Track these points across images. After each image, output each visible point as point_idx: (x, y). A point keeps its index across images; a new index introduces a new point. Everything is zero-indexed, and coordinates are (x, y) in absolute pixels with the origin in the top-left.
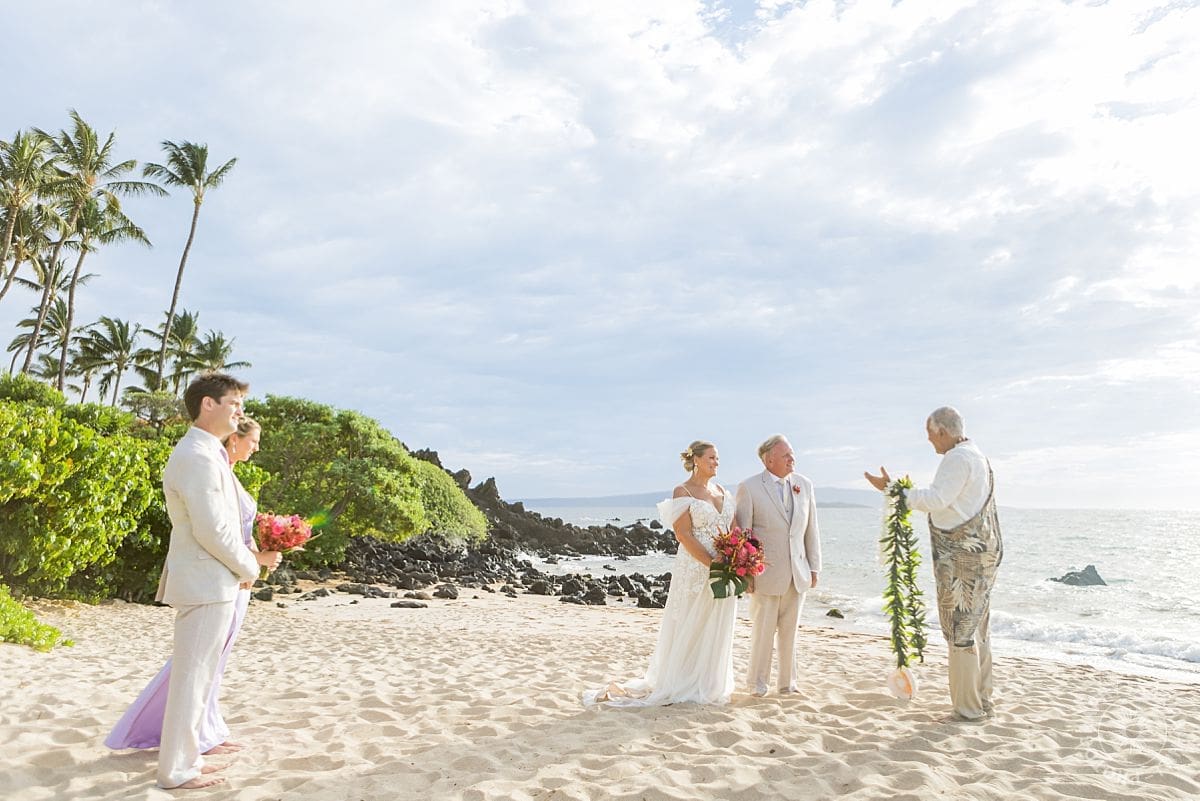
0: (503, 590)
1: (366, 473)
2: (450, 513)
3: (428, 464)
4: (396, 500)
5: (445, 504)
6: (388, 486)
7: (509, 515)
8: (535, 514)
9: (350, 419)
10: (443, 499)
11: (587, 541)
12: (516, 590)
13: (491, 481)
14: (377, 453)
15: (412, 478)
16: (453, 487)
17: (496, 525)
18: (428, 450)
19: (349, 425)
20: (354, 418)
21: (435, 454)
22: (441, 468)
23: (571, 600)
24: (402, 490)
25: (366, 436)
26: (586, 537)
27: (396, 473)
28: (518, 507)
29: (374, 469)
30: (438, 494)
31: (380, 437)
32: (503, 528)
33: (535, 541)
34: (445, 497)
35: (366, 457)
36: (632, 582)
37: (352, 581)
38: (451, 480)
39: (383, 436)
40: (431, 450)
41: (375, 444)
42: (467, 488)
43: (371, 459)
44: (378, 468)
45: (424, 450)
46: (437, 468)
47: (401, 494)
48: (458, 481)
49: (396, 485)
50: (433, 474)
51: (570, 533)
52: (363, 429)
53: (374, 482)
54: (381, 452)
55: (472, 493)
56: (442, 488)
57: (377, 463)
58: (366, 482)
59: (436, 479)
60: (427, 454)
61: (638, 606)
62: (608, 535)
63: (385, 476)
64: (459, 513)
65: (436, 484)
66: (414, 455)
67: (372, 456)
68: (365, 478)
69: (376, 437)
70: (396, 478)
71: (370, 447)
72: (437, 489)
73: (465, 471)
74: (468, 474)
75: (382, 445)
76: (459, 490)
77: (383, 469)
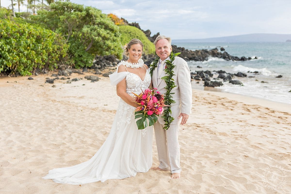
1: (96, 31)
3: (134, 28)
4: (109, 43)
6: (105, 37)
11: (193, 56)
13: (158, 34)
15: (115, 34)
16: (144, 36)
20: (90, 9)
21: (138, 24)
22: (140, 29)
24: (111, 38)
25: (96, 16)
26: (193, 54)
27: (108, 31)
35: (96, 24)
38: (143, 34)
39: (103, 16)
40: (136, 23)
41: (98, 20)
42: (150, 36)
43: (97, 26)
44: (100, 29)
45: (134, 23)
46: (138, 29)
47: (111, 40)
48: (146, 34)
49: (108, 36)
50: (136, 31)
51: (187, 53)
52: (95, 14)
53: (99, 35)
54: (101, 23)
55: (151, 38)
56: (139, 36)
57: (100, 27)
58: (96, 35)
59: (137, 33)
60: (135, 24)
61: (204, 86)
62: (201, 53)
63: (103, 32)
64: (145, 46)
65: (137, 35)
66: (130, 25)
67: (98, 24)
68: (95, 33)
69: (100, 17)
70: (108, 33)
71: (97, 21)
72: (137, 37)
73: (149, 30)
74: (150, 31)
75: (102, 20)
76: (146, 37)
77: (103, 30)
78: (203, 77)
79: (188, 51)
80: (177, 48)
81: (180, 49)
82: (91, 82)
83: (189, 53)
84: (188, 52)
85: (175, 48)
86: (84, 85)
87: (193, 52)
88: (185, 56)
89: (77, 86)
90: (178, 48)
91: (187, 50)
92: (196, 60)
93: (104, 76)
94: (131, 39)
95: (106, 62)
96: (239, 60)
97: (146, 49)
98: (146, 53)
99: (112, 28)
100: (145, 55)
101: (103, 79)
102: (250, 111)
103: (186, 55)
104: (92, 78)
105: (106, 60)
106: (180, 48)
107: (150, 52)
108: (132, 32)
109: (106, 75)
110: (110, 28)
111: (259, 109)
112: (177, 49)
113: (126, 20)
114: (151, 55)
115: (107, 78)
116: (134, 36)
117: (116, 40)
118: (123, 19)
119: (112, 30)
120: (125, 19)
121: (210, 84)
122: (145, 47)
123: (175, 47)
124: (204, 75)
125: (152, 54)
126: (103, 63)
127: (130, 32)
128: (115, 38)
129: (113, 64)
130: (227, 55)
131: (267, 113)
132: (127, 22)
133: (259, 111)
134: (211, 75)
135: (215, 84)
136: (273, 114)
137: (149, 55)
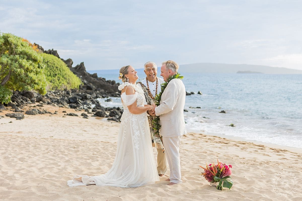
0: (82, 115)
1: (17, 62)
2: (63, 78)
3: (52, 56)
4: (32, 75)
5: (61, 75)
6: (27, 68)
7: (91, 79)
8: (103, 79)
9: (8, 37)
10: (59, 72)
12: (88, 115)
13: (82, 64)
14: (21, 53)
15: (39, 65)
16: (64, 66)
17: (85, 84)
18: (53, 50)
19: (8, 40)
20: (9, 37)
21: (56, 51)
22: (59, 58)
23: (112, 120)
24: (34, 70)
25: (16, 46)
27: (31, 62)
28: (95, 76)
29: (20, 60)
30: (58, 70)
31: (22, 45)
32: (88, 85)
33: (103, 90)
34: (60, 71)
35: (17, 54)
37: (14, 111)
38: (63, 63)
40: (54, 50)
41: (20, 49)
42: (71, 67)
43: (19, 56)
44: (22, 60)
45: (51, 50)
46: (57, 58)
47: (34, 72)
48: (67, 64)
49: (31, 68)
50: (55, 60)
52: (14, 42)
53: (21, 66)
54: (23, 52)
55: (73, 69)
56: (59, 67)
57: (22, 57)
58: (17, 66)
59: (56, 63)
60: (52, 52)
63: (26, 63)
64: (67, 78)
65: (56, 65)
66: (46, 52)
67: (19, 54)
68: (17, 65)
69: (21, 45)
70: (31, 64)
71: (18, 50)
72: (57, 67)
73: (70, 59)
74: (72, 60)
75: (24, 49)
76: (67, 68)
77: (25, 60)
80: (105, 81)
81: (109, 83)
82: (16, 120)
85: (104, 82)
86: (11, 122)
88: (116, 92)
89: (4, 123)
90: (108, 81)
93: (27, 114)
94: (49, 70)
95: (22, 98)
97: (69, 82)
98: (68, 87)
99: (35, 59)
100: (68, 90)
101: (27, 117)
102: (186, 137)
104: (16, 115)
105: (22, 96)
106: (110, 81)
107: (73, 87)
108: (50, 62)
109: (30, 113)
110: (33, 58)
111: (194, 135)
112: (106, 83)
113: (41, 47)
114: (74, 90)
115: (32, 116)
116: (52, 66)
117: (40, 72)
118: (37, 46)
119: (35, 60)
120: (39, 45)
122: (67, 80)
123: (104, 80)
125: (75, 88)
126: (19, 99)
127: (48, 62)
128: (38, 70)
129: (31, 101)
131: (199, 137)
132: (42, 49)
133: (194, 136)
136: (205, 138)
137: (72, 90)
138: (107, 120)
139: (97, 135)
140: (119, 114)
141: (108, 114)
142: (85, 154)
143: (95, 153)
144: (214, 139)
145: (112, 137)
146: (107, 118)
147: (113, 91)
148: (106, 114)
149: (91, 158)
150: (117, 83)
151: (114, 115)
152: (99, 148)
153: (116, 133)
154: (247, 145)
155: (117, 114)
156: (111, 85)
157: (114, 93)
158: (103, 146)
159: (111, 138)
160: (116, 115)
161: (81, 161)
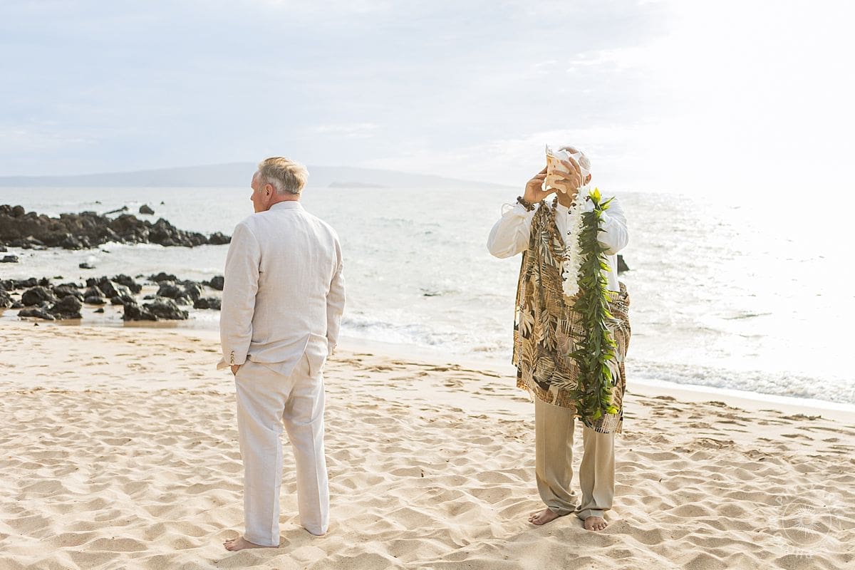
11: (58, 233)
23: (35, 314)
26: (56, 228)
36: (116, 286)
51: (35, 223)
61: (123, 318)
62: (85, 224)
78: (112, 294)
79: (38, 218)
81: (6, 212)
83: (42, 223)
84: (38, 222)
87: (56, 222)
88: (29, 236)
91: (33, 214)
92: (69, 246)
96: (207, 243)
103: (32, 233)
106: (8, 206)
121: (143, 313)
124: (116, 289)
130: (169, 229)
134: (136, 289)
135: (155, 310)
138: (19, 315)
139: (12, 366)
140: (52, 297)
141: (18, 298)
142: (17, 446)
143: (48, 437)
144: (360, 360)
145: (62, 371)
146: (17, 311)
147: (18, 233)
148: (12, 300)
149: (44, 461)
150: (29, 213)
151: (38, 300)
152: (49, 414)
153: (70, 358)
154: (451, 372)
155: (47, 298)
156: (12, 218)
157: (21, 238)
158: (60, 409)
159: (62, 374)
160: (42, 300)
161: (17, 476)
